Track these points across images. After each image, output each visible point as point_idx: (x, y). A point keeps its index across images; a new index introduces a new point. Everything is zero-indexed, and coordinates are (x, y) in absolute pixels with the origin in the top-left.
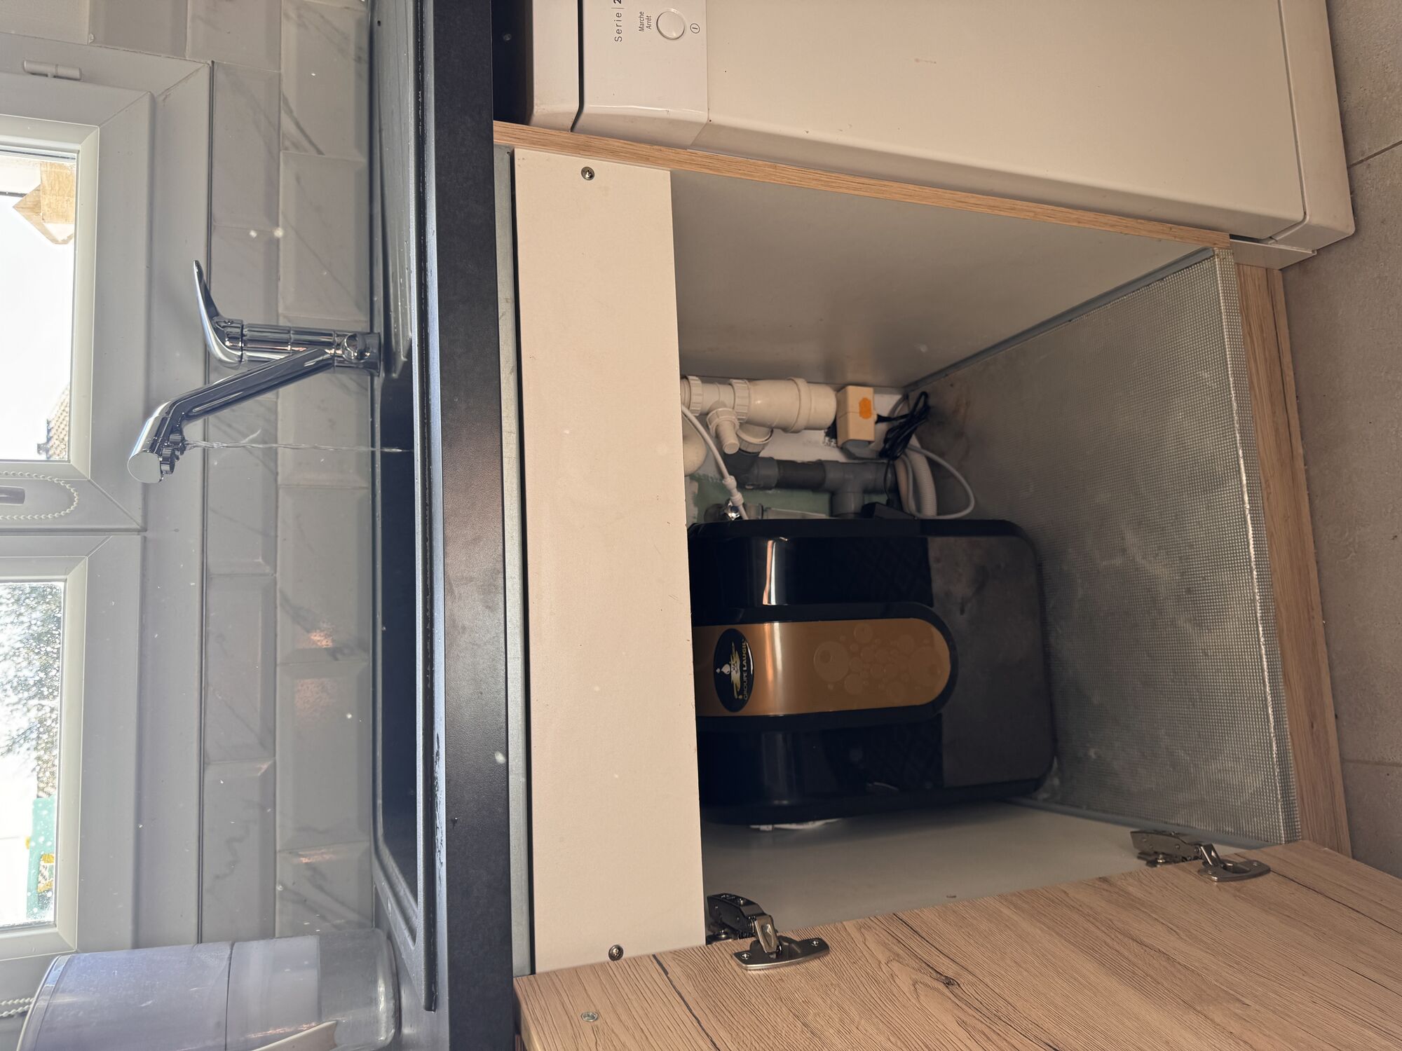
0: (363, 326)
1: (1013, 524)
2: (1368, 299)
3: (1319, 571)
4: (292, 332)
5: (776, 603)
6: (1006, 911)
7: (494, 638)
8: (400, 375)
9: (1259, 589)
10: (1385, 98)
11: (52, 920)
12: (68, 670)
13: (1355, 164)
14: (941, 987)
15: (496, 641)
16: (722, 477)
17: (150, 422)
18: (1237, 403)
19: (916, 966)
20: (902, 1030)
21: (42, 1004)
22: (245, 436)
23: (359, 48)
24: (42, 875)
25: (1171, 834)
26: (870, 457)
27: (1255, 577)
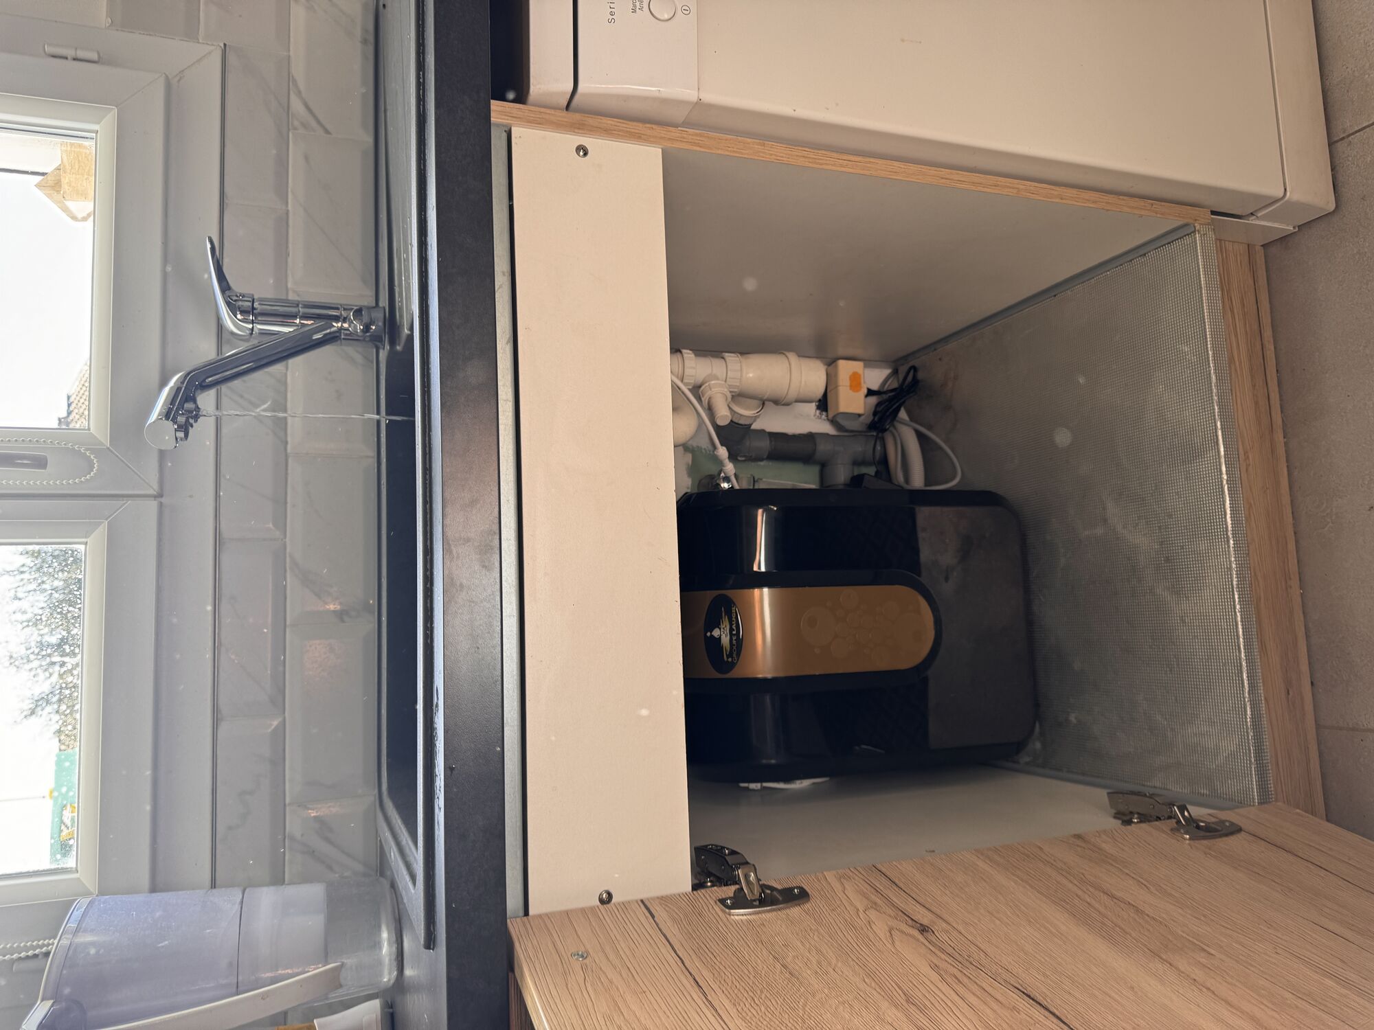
0: (368, 301)
1: (997, 494)
2: (1347, 274)
3: (1297, 542)
4: (300, 306)
5: (766, 569)
6: (980, 864)
7: (490, 595)
8: (404, 347)
9: (1235, 557)
10: (1367, 76)
11: (74, 866)
12: (88, 630)
13: (1337, 142)
14: (916, 933)
15: (493, 599)
16: (715, 447)
17: (166, 391)
18: (1216, 376)
19: (892, 914)
20: (877, 972)
21: (65, 942)
22: (257, 406)
23: (365, 31)
24: (64, 824)
25: (1146, 795)
26: (860, 429)
27: (1232, 545)
